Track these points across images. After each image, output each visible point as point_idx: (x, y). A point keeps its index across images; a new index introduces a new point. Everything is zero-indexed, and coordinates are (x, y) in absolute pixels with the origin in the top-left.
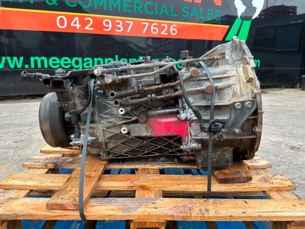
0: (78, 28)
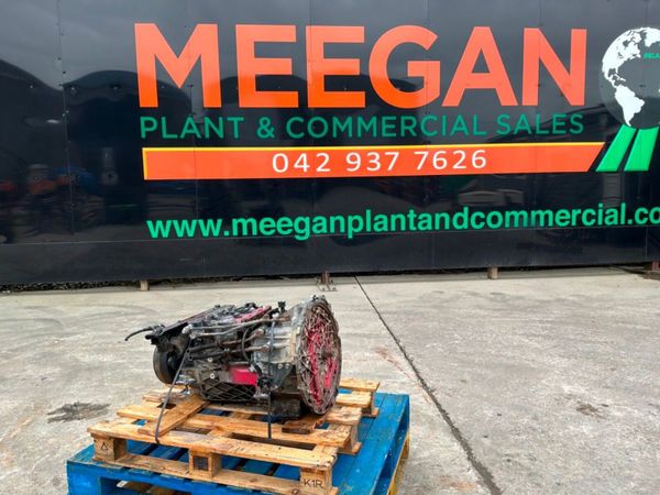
0: (305, 170)
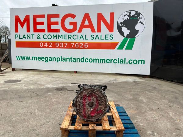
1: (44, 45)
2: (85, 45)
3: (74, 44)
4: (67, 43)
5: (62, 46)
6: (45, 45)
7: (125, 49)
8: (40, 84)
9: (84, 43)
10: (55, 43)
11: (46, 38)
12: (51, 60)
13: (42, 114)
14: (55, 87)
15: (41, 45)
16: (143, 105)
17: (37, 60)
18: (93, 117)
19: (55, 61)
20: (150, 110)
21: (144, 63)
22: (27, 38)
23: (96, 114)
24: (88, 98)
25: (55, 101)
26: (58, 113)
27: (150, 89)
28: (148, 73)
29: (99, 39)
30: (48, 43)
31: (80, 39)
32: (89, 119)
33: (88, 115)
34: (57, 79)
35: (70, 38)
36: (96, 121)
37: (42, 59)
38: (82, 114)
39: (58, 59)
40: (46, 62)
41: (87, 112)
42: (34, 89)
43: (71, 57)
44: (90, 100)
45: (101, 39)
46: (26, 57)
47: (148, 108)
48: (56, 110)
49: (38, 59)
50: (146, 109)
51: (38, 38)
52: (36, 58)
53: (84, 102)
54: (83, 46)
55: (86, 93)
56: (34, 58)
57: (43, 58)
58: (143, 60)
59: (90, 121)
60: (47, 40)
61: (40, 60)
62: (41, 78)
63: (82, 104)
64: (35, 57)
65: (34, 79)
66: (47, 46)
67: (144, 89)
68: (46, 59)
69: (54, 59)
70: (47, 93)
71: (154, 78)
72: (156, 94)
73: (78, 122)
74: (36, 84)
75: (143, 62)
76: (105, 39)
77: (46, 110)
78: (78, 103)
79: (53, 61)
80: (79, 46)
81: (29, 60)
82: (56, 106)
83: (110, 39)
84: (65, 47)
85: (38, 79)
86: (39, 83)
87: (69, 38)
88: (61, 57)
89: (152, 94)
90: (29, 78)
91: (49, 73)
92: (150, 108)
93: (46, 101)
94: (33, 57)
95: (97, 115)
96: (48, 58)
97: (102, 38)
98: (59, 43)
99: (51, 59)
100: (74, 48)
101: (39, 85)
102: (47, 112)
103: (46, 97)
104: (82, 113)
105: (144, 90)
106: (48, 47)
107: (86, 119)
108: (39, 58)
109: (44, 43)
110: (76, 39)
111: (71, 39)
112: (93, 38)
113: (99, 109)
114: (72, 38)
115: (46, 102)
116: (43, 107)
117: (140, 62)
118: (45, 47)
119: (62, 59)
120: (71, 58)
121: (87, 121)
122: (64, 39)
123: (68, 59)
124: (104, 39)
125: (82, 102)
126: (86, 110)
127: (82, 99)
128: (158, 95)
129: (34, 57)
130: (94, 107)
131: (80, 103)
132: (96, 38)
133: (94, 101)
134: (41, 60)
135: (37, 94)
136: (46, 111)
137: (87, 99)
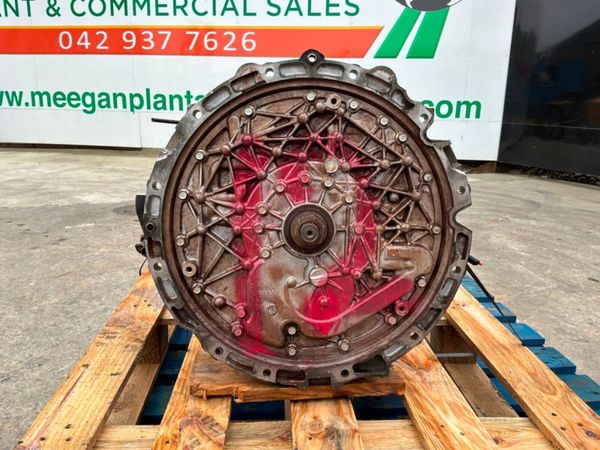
1: (75, 41)
2: (244, 41)
3: (197, 34)
4: (169, 33)
5: (148, 44)
6: (79, 43)
7: (407, 57)
8: (51, 193)
9: (239, 32)
10: (121, 30)
11: (84, 13)
12: (108, 106)
13: (18, 317)
14: (114, 200)
15: (66, 42)
16: (520, 268)
17: (49, 105)
18: (327, 341)
19: (125, 107)
20: (559, 287)
21: (478, 116)
22: (6, 15)
23: (354, 320)
24: (282, 175)
25: (102, 256)
26: (105, 310)
27: (514, 205)
28: (491, 154)
29: (301, 14)
30: (92, 31)
31: (222, 14)
32: (287, 364)
33: (282, 322)
34: (131, 177)
35: (182, 8)
36: (352, 376)
37: (70, 100)
38: (226, 316)
39: (137, 102)
40: (85, 111)
41: (277, 301)
42: (19, 209)
43: (188, 92)
44: (297, 189)
45: (310, 14)
46: (7, 93)
47: (547, 281)
48: (99, 298)
49: (55, 99)
50: (543, 284)
51: (51, 12)
52: (45, 97)
53: (241, 213)
54: (238, 44)
55: (263, 128)
56: (37, 97)
57: (73, 97)
58: (474, 103)
59: (300, 375)
60: (89, 21)
61: (64, 105)
62: (62, 172)
63: (223, 234)
64: (41, 95)
65: (32, 173)
66: (87, 44)
67: (493, 208)
68: (88, 100)
69: (120, 99)
70: (74, 222)
71: (513, 174)
72: (552, 225)
73: (194, 392)
74: (35, 193)
75: (474, 108)
76: (328, 14)
77: (45, 297)
78: (193, 224)
79: (116, 106)
80: (221, 45)
81: (19, 104)
82: (104, 278)
83: (346, 13)
84: (163, 47)
85: (50, 176)
86: (50, 187)
87: (179, 11)
88: (148, 90)
89: (533, 222)
90: (12, 172)
91: (99, 158)
92: (555, 279)
93: (56, 255)
94: (33, 94)
95: (359, 327)
96: (92, 95)
97: (313, 11)
98: (138, 31)
99: (107, 100)
100: (199, 51)
101: (45, 194)
102: (48, 310)
103: (62, 240)
104: (223, 306)
105: (493, 210)
106: (93, 51)
107: (268, 364)
108: (59, 96)
109: (76, 32)
110: (206, 13)
111: (186, 14)
112: (275, 10)
113: (378, 274)
114: (188, 9)
115: (55, 262)
116: (32, 284)
117: (464, 108)
118: (81, 51)
119: (152, 101)
120: (189, 96)
121: (272, 378)
122: (158, 14)
123: (176, 101)
124: (324, 13)
125: (224, 213)
126: (265, 279)
127: (228, 181)
128: (559, 227)
129: (38, 93)
130: (337, 250)
131: (205, 219)
132: (289, 9)
133: (334, 198)
134: (67, 105)
135: (26, 227)
136: (44, 303)
137: (272, 180)
